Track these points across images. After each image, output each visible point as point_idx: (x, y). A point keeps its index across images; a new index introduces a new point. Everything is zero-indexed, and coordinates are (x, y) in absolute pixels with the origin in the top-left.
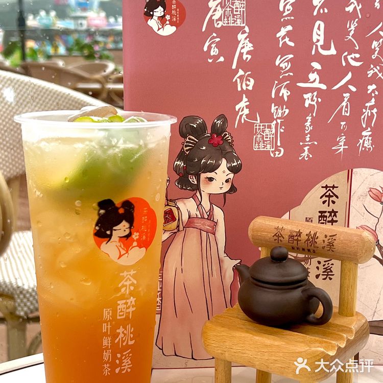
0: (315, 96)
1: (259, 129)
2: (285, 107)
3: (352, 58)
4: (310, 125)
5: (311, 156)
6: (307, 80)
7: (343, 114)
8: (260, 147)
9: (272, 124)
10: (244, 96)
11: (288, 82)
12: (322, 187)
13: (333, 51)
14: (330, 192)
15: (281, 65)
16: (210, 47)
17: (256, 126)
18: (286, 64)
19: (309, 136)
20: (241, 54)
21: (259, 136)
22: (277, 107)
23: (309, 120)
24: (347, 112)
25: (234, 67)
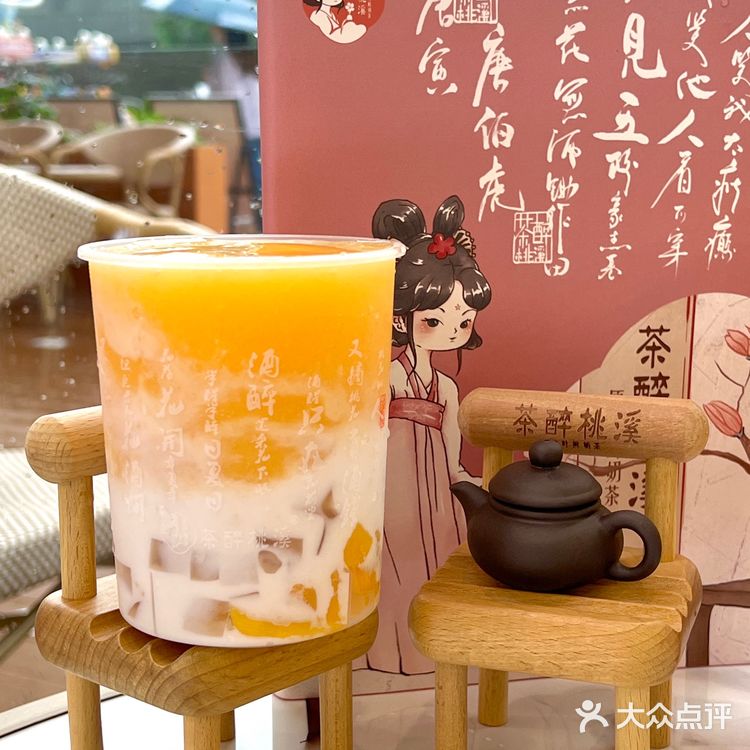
0: (627, 157)
1: (524, 222)
2: (571, 179)
3: (695, 84)
4: (619, 214)
5: (620, 272)
6: (612, 127)
7: (679, 191)
8: (525, 257)
9: (547, 213)
10: (495, 158)
11: (578, 131)
12: (641, 331)
13: (660, 72)
14: (654, 340)
15: (564, 99)
16: (430, 66)
17: (518, 216)
18: (574, 96)
19: (616, 233)
20: (490, 78)
21: (523, 236)
22: (557, 180)
23: (617, 204)
24: (686, 186)
25: (476, 103)
